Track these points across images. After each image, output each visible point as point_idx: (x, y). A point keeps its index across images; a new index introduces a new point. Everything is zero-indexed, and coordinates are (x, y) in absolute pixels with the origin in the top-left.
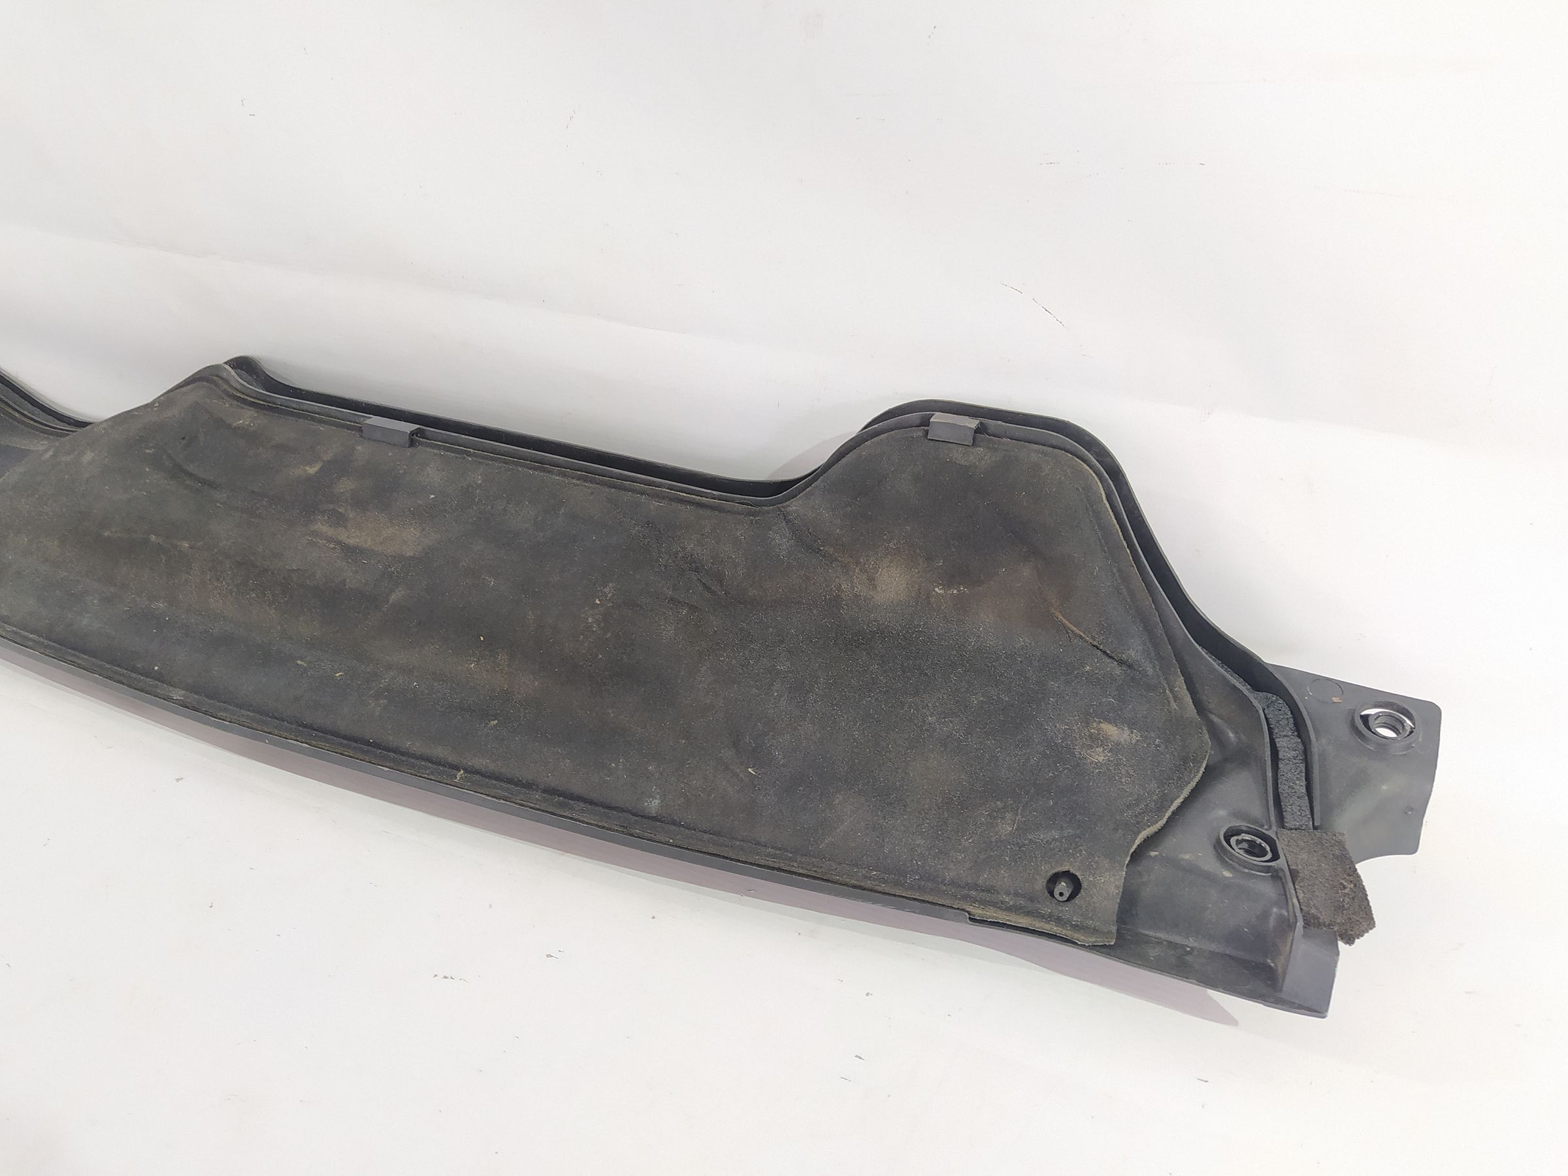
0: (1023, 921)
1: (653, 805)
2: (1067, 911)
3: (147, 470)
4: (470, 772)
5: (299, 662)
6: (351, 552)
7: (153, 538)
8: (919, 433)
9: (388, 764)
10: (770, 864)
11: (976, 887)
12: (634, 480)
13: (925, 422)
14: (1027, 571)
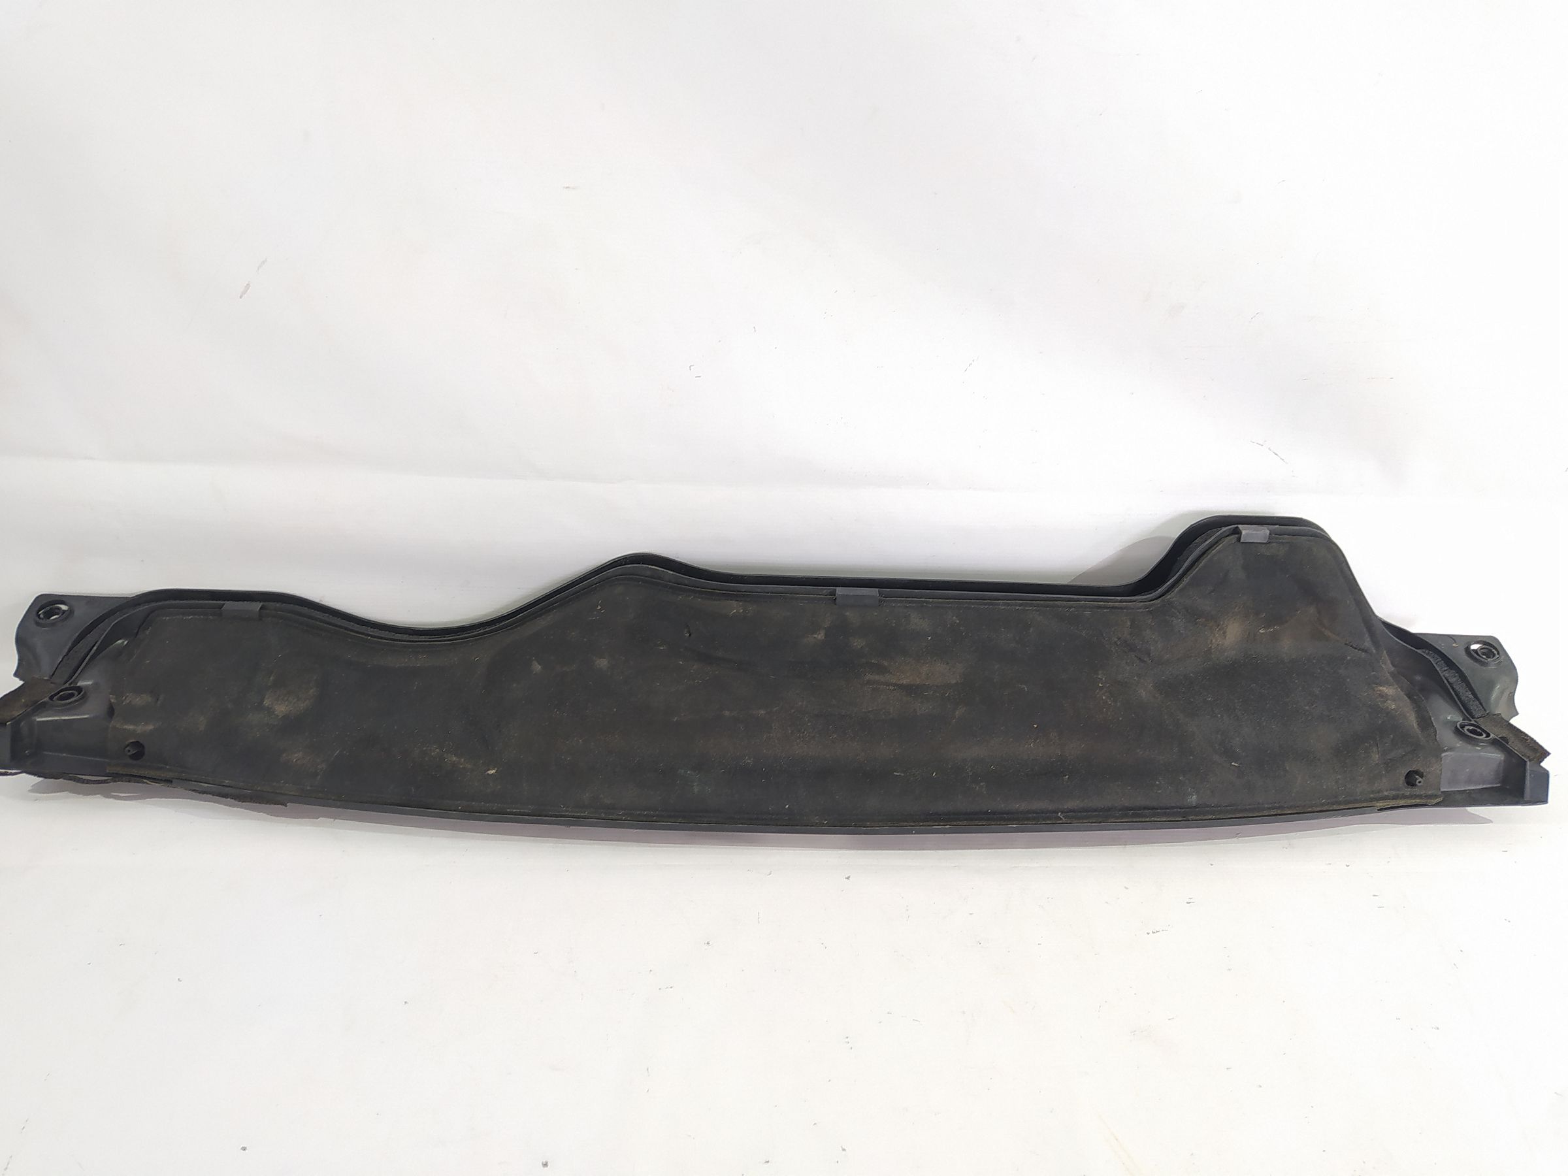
0: (1402, 802)
1: (1193, 799)
2: (1416, 791)
3: (681, 663)
4: (1065, 812)
5: (895, 774)
6: (912, 690)
7: (727, 713)
8: (1234, 537)
9: (1014, 823)
10: (1272, 813)
11: (1373, 792)
12: (1078, 600)
13: (1237, 532)
14: (1312, 610)
